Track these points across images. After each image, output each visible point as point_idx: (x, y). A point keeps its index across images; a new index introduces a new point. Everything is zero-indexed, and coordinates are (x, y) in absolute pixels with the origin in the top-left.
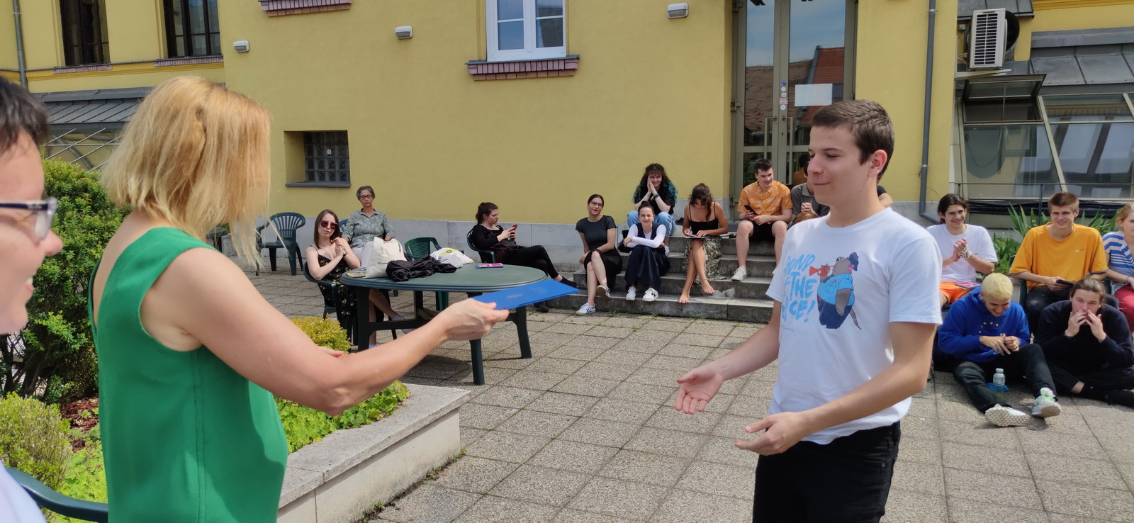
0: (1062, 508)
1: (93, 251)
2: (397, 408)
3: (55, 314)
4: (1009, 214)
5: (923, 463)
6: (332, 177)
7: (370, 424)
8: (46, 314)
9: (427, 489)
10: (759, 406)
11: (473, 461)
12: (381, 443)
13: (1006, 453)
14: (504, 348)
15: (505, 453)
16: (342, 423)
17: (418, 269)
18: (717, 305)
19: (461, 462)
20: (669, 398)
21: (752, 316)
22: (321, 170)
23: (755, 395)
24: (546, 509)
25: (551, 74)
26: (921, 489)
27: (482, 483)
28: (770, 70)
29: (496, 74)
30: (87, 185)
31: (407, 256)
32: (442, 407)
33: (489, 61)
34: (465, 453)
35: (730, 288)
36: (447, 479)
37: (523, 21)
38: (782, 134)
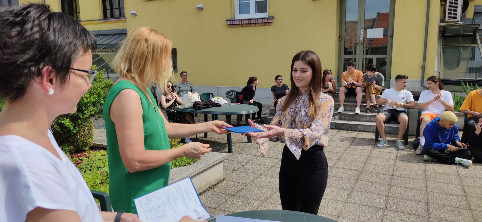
0: (478, 209)
3: (67, 119)
4: (461, 85)
5: (418, 189)
7: (188, 166)
8: (63, 118)
9: (210, 192)
10: (348, 164)
11: (228, 182)
12: (192, 173)
13: (455, 186)
14: (241, 139)
15: (241, 180)
16: (177, 165)
17: (206, 105)
19: (223, 183)
21: (346, 128)
23: (346, 159)
24: (258, 202)
25: (262, 24)
26: (416, 199)
27: (232, 191)
28: (356, 23)
29: (238, 24)
31: (201, 99)
32: (216, 160)
33: (235, 19)
34: (225, 179)
35: (337, 115)
36: (218, 189)
37: (250, 2)
38: (361, 50)
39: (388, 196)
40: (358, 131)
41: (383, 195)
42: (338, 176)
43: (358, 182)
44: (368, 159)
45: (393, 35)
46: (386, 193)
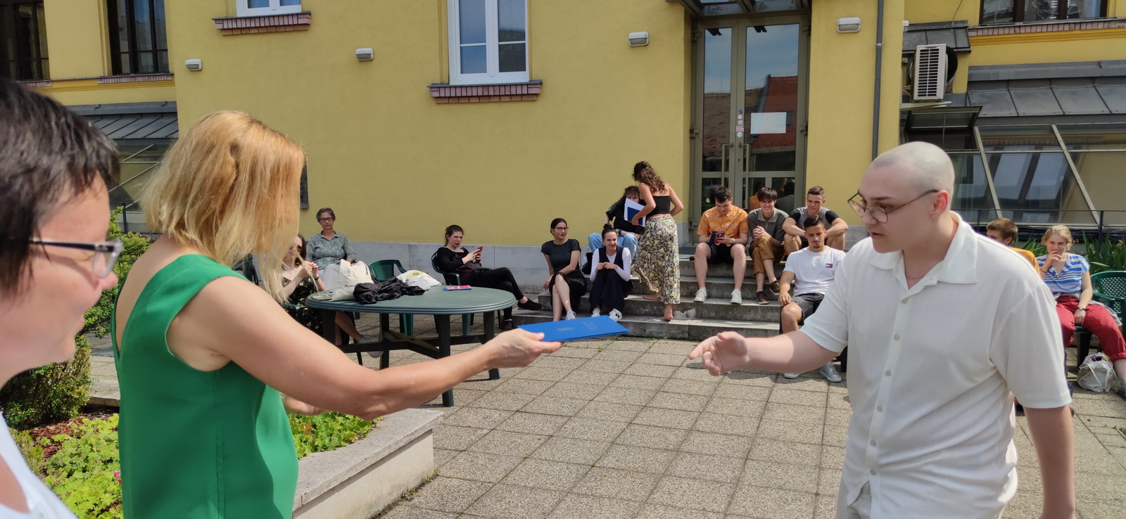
2: (371, 430)
7: (345, 446)
9: (402, 510)
10: (723, 422)
11: (447, 482)
12: (358, 464)
15: (478, 473)
16: (317, 446)
17: (385, 291)
18: (679, 325)
19: (435, 483)
20: (636, 416)
23: (718, 411)
25: (514, 99)
27: (457, 503)
28: (726, 96)
29: (459, 97)
31: (374, 278)
32: (417, 429)
33: (450, 84)
34: (438, 473)
35: (691, 309)
36: (421, 499)
37: (485, 46)
38: (739, 160)
39: (817, 494)
41: (806, 493)
42: (704, 452)
43: (750, 463)
44: (765, 408)
45: (807, 127)
46: (812, 487)
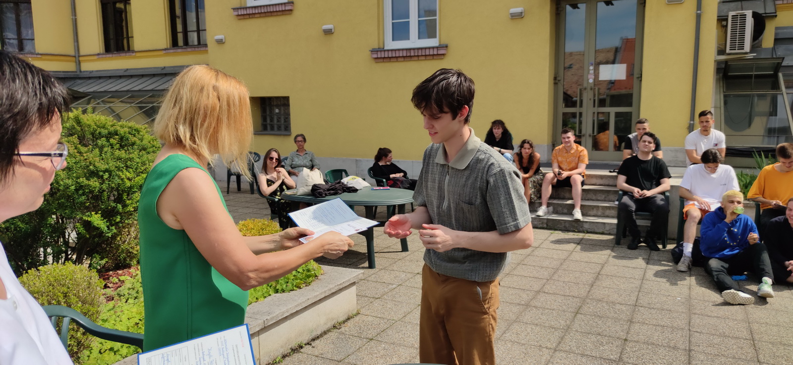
0: (771, 360)
1: (121, 173)
2: (314, 281)
3: (96, 214)
4: (753, 157)
5: (676, 328)
6: (279, 128)
7: (296, 290)
8: (91, 213)
9: (333, 335)
10: (563, 287)
11: (365, 318)
12: (303, 302)
13: (736, 322)
14: (390, 245)
15: (386, 313)
16: (278, 289)
17: (332, 189)
19: (357, 319)
21: (565, 227)
22: (271, 123)
23: (561, 279)
25: (428, 58)
27: (370, 332)
28: (582, 54)
29: (390, 58)
30: (117, 131)
31: (325, 181)
32: (344, 281)
33: (385, 48)
34: (360, 312)
36: (347, 329)
37: (409, 21)
38: (590, 99)
39: (626, 340)
40: (584, 232)
41: (617, 338)
42: (547, 307)
43: (579, 316)
44: (597, 278)
45: (641, 75)
46: (622, 335)
